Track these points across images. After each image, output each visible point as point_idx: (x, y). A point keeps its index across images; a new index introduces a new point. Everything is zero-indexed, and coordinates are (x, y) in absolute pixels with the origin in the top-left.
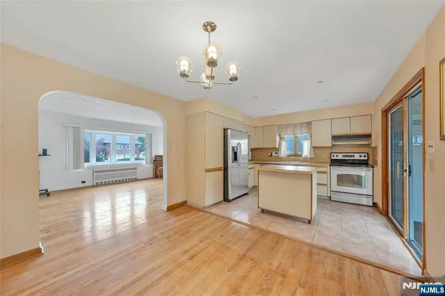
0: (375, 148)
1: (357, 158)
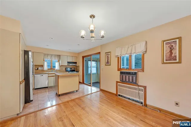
0: (79, 66)
1: (73, 69)
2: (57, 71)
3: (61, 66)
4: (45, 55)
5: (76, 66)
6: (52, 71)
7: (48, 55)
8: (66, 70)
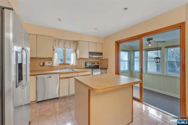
1: (96, 64)
2: (72, 67)
3: (78, 59)
4: (56, 40)
5: (101, 59)
6: (65, 68)
7: (60, 40)
8: (86, 65)
